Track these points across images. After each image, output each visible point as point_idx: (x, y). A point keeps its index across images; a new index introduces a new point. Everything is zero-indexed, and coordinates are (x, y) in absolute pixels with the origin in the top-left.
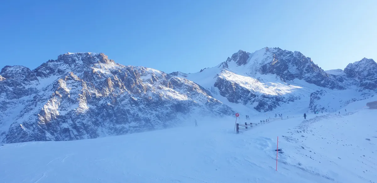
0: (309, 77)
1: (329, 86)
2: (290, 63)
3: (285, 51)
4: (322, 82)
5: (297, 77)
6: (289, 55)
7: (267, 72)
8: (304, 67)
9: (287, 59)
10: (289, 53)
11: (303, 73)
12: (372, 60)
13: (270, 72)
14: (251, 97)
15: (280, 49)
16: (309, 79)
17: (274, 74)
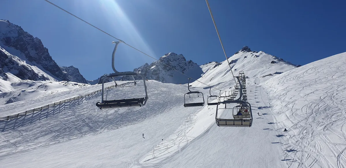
0: (46, 65)
1: (61, 77)
2: (29, 46)
3: (26, 32)
4: (57, 73)
5: (35, 60)
6: (29, 38)
7: (11, 45)
8: (43, 54)
9: (27, 40)
10: (29, 37)
11: (41, 59)
12: (77, 69)
13: (13, 46)
14: (9, 64)
15: (22, 29)
16: (46, 66)
17: (17, 49)
